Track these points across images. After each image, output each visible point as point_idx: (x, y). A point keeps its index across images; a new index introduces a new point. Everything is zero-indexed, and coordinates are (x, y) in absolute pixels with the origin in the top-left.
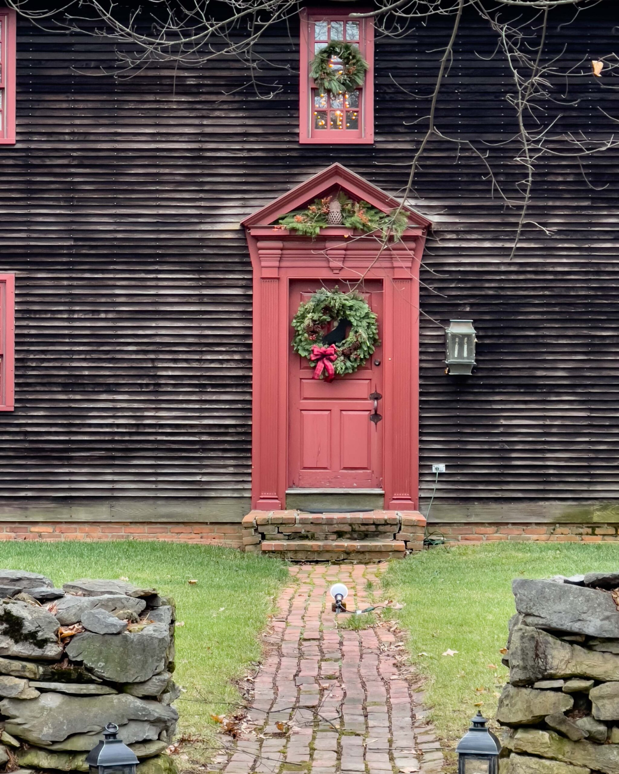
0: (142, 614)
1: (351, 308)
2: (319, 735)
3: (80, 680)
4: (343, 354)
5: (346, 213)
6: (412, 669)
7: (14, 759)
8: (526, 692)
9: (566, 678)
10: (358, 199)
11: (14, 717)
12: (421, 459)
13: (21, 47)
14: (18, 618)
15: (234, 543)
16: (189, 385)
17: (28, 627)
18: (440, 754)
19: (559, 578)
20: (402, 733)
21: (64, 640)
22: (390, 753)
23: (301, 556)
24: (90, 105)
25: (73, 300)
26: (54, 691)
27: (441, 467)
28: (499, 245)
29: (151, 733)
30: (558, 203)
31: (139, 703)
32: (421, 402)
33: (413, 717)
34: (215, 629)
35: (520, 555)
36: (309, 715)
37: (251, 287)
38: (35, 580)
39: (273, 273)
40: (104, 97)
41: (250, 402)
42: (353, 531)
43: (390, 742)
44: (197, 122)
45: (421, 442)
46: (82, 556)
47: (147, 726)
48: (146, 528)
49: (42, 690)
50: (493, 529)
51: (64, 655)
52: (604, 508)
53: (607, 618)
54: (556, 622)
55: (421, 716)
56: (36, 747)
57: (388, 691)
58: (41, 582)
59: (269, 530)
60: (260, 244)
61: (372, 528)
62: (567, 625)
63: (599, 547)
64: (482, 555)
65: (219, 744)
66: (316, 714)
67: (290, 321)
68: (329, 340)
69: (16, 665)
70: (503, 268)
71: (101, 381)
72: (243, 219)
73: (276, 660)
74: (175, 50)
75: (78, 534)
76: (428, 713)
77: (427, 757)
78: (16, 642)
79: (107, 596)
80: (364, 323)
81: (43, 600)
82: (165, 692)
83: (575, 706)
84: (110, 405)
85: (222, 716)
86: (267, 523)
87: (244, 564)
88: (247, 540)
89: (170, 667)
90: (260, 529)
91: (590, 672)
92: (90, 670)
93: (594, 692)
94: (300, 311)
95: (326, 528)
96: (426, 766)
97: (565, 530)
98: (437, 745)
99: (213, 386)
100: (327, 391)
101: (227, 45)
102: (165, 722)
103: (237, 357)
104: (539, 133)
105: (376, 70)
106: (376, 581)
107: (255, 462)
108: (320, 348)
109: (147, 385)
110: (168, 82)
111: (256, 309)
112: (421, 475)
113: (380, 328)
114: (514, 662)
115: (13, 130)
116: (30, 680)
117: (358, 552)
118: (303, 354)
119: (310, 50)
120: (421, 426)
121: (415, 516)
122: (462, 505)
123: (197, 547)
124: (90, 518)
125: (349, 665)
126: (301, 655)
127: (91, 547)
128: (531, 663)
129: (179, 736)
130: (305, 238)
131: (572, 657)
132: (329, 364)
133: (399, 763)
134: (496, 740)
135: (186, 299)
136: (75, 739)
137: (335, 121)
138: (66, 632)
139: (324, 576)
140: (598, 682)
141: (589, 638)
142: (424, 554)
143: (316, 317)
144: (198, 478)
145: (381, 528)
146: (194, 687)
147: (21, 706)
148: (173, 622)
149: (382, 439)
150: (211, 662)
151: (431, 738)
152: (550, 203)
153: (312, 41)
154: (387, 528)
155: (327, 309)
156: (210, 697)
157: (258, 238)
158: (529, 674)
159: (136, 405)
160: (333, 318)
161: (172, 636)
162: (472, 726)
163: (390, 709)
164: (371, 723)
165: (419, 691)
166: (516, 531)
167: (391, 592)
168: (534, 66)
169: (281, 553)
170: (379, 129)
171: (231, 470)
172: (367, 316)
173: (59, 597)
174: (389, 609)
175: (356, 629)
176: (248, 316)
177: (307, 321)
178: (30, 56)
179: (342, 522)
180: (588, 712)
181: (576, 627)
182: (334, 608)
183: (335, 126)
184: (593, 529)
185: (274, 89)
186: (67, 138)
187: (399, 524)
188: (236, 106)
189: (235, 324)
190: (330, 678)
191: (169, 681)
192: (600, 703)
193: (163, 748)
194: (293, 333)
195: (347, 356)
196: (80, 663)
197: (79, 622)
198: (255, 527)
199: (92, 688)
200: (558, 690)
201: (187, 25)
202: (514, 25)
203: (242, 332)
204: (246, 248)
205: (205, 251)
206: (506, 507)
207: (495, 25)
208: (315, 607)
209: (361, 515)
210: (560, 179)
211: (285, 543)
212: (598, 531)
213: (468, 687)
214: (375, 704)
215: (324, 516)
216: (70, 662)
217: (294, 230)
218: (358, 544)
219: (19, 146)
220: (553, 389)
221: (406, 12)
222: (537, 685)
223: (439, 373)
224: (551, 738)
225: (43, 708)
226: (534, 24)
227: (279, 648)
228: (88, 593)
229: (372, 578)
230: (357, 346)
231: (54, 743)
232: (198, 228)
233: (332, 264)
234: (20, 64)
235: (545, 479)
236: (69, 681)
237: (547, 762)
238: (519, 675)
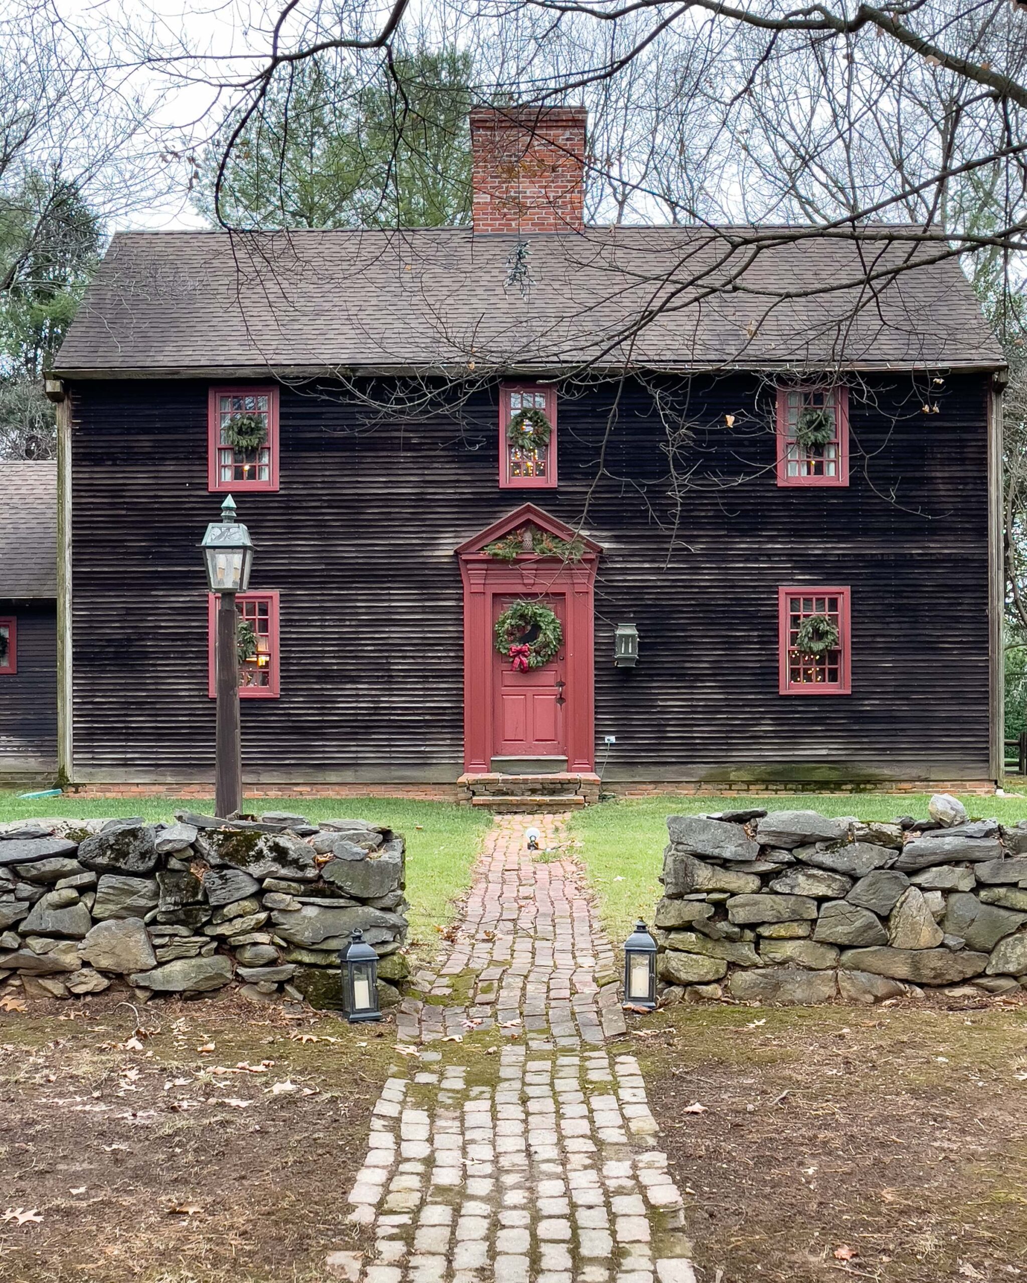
0: (380, 845)
1: (541, 615)
2: (518, 940)
3: (333, 895)
4: (535, 651)
5: (537, 541)
6: (590, 891)
7: (282, 955)
8: (677, 902)
9: (709, 892)
10: (546, 531)
11: (283, 924)
12: (596, 732)
13: (282, 416)
14: (284, 848)
15: (451, 799)
16: (415, 677)
17: (293, 855)
18: (611, 954)
19: (703, 816)
20: (582, 938)
21: (319, 865)
22: (573, 953)
23: (502, 808)
24: (337, 460)
25: (324, 611)
26: (313, 904)
27: (612, 739)
28: (656, 565)
29: (388, 936)
30: (702, 533)
31: (378, 913)
32: (596, 688)
33: (591, 926)
34: (437, 862)
35: (674, 806)
36: (510, 925)
37: (462, 600)
38: (297, 819)
39: (480, 589)
40: (348, 454)
41: (463, 689)
42: (544, 788)
43: (573, 945)
44: (420, 472)
45: (596, 719)
46: (333, 809)
47: (385, 931)
48: (383, 787)
49: (303, 904)
50: (651, 786)
51: (320, 877)
52: (737, 770)
53: (740, 845)
54: (700, 849)
55: (597, 926)
56: (300, 947)
57: (571, 908)
58: (302, 821)
59: (479, 788)
60: (469, 566)
61: (559, 786)
62: (710, 851)
63: (735, 799)
64: (644, 806)
65: (440, 947)
66: (515, 925)
67: (494, 626)
68: (525, 639)
69: (284, 884)
70: (659, 584)
71: (347, 673)
72: (456, 547)
73: (484, 885)
74: (402, 412)
75: (331, 793)
76: (603, 923)
77: (601, 955)
78: (283, 867)
79: (352, 832)
80: (551, 627)
81: (304, 834)
82: (398, 905)
83: (715, 913)
84: (354, 692)
85: (442, 927)
86: (477, 782)
87: (459, 814)
88: (462, 796)
89: (402, 886)
90: (471, 788)
91: (726, 886)
92: (340, 888)
93: (730, 902)
94: (501, 617)
95: (523, 786)
96: (601, 962)
97: (709, 787)
98: (609, 947)
99: (433, 677)
100: (523, 680)
101: (442, 406)
102: (398, 927)
103: (452, 654)
104: (685, 473)
105: (558, 430)
106: (562, 827)
107: (467, 736)
108: (517, 646)
109: (383, 677)
110: (397, 441)
111: (466, 617)
112: (596, 745)
113: (564, 631)
114: (669, 880)
115: (277, 480)
116: (294, 895)
117: (547, 805)
118: (504, 651)
119: (508, 414)
120: (596, 707)
121: (592, 776)
122: (629, 768)
123: (422, 801)
124: (339, 780)
125: (541, 889)
126: (504, 882)
127: (341, 802)
128: (681, 880)
129: (410, 941)
130: (504, 561)
131: (713, 876)
132: (524, 659)
133: (580, 960)
134: (655, 940)
135: (412, 610)
136: (330, 941)
137: (527, 470)
138: (321, 859)
139: (521, 823)
140: (733, 894)
141: (727, 861)
142: (599, 806)
143: (513, 622)
144: (422, 749)
145: (565, 786)
146: (421, 905)
147: (288, 916)
148: (403, 852)
149: (566, 718)
150: (434, 887)
151: (605, 941)
152: (695, 533)
153: (508, 408)
154: (570, 786)
155: (522, 617)
156: (434, 913)
157: (467, 562)
158: (680, 889)
159: (373, 693)
160: (527, 623)
161: (403, 862)
162: (635, 929)
163: (573, 921)
164: (558, 932)
165: (595, 907)
166: (670, 788)
167: (574, 834)
168: (681, 421)
169: (487, 806)
170: (562, 476)
171: (448, 742)
172: (553, 621)
173: (316, 832)
174: (572, 847)
175: (546, 862)
176: (460, 622)
177: (506, 626)
178: (290, 423)
179: (535, 781)
180: (725, 918)
181: (716, 852)
182: (529, 847)
183: (527, 474)
184: (730, 785)
185: (479, 442)
186: (319, 485)
187: (578, 782)
188: (450, 459)
189: (450, 629)
190: (526, 898)
191: (401, 897)
192: (735, 911)
193: (397, 948)
194: (496, 635)
195: (538, 653)
196: (333, 883)
197: (331, 851)
198: (467, 786)
199: (342, 902)
200: (703, 901)
201: (411, 392)
202: (665, 390)
203: (456, 635)
204: (459, 569)
205: (427, 572)
206: (662, 769)
207: (650, 389)
208: (514, 846)
209: (550, 776)
210: (703, 514)
211: (491, 798)
212: (733, 787)
213: (633, 904)
214: (561, 917)
215: (521, 777)
216: (325, 882)
217: (496, 555)
218: (547, 798)
219: (282, 492)
220: (698, 677)
221: (582, 381)
222: (686, 897)
223: (609, 666)
224: (697, 938)
225: (305, 917)
226: (681, 389)
227: (487, 876)
228: (339, 830)
229: (558, 824)
230: (547, 645)
231: (313, 944)
232: (421, 554)
233: (526, 581)
234: (283, 429)
235: (693, 747)
236: (324, 896)
237: (694, 956)
238: (672, 890)
